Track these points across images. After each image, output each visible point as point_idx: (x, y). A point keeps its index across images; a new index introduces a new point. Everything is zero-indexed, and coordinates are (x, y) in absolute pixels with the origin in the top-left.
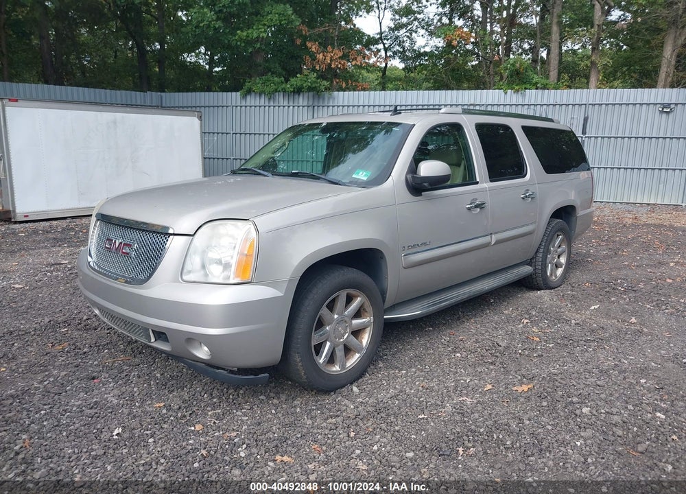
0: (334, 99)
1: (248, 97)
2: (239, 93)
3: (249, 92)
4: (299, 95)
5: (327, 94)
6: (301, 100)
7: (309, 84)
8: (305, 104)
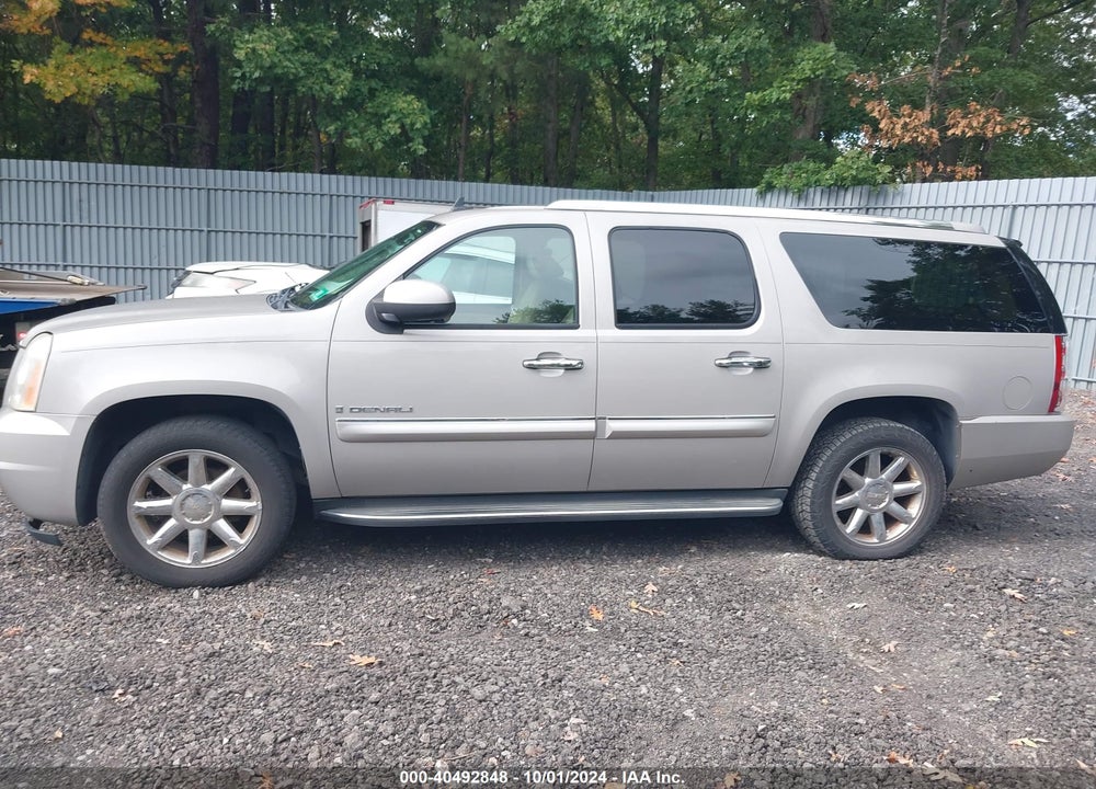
0: (902, 194)
1: (769, 196)
2: (755, 190)
3: (770, 187)
4: (846, 190)
5: (890, 188)
6: (849, 199)
7: (854, 173)
8: (855, 205)
